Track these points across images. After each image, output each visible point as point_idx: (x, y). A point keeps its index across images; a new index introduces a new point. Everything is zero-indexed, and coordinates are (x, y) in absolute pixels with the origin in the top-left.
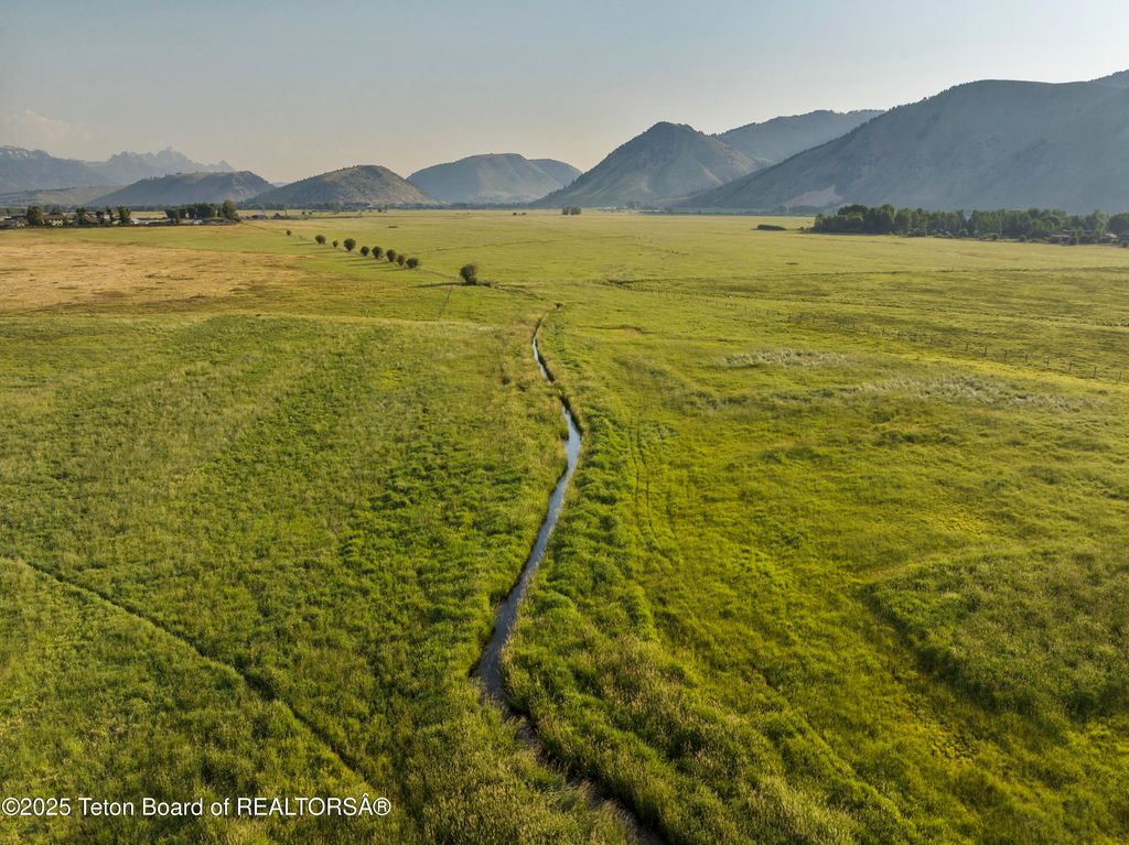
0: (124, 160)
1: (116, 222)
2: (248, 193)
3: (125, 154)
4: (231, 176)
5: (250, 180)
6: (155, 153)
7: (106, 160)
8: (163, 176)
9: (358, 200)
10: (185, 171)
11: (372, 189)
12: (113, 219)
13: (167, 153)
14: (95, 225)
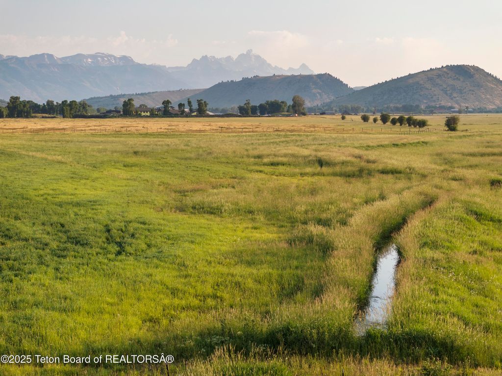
0: (205, 63)
1: (195, 114)
2: (325, 96)
3: (205, 58)
4: (310, 78)
5: (328, 81)
6: (235, 57)
7: (185, 65)
8: (239, 79)
9: (443, 103)
10: (262, 74)
11: (460, 92)
12: (191, 111)
13: (246, 57)
14: (176, 116)
